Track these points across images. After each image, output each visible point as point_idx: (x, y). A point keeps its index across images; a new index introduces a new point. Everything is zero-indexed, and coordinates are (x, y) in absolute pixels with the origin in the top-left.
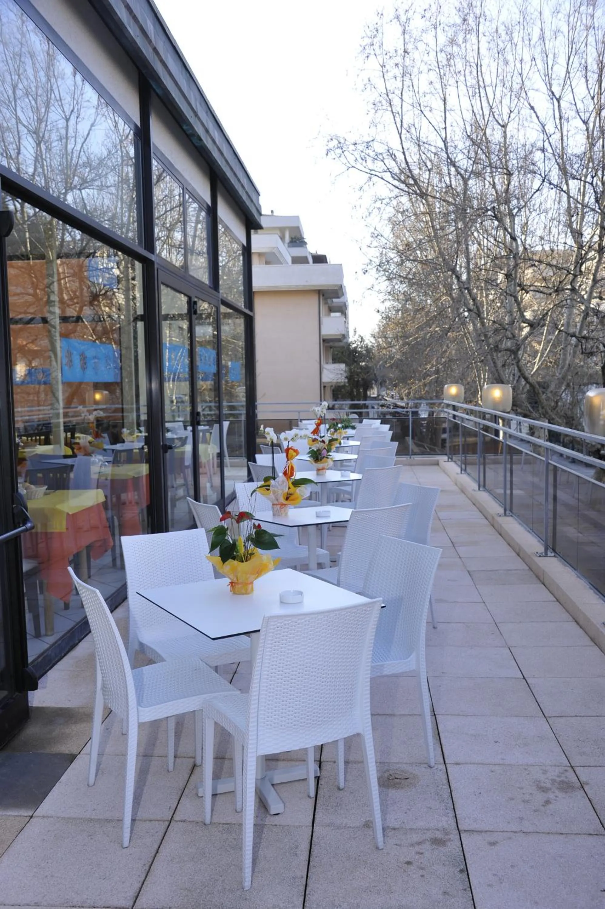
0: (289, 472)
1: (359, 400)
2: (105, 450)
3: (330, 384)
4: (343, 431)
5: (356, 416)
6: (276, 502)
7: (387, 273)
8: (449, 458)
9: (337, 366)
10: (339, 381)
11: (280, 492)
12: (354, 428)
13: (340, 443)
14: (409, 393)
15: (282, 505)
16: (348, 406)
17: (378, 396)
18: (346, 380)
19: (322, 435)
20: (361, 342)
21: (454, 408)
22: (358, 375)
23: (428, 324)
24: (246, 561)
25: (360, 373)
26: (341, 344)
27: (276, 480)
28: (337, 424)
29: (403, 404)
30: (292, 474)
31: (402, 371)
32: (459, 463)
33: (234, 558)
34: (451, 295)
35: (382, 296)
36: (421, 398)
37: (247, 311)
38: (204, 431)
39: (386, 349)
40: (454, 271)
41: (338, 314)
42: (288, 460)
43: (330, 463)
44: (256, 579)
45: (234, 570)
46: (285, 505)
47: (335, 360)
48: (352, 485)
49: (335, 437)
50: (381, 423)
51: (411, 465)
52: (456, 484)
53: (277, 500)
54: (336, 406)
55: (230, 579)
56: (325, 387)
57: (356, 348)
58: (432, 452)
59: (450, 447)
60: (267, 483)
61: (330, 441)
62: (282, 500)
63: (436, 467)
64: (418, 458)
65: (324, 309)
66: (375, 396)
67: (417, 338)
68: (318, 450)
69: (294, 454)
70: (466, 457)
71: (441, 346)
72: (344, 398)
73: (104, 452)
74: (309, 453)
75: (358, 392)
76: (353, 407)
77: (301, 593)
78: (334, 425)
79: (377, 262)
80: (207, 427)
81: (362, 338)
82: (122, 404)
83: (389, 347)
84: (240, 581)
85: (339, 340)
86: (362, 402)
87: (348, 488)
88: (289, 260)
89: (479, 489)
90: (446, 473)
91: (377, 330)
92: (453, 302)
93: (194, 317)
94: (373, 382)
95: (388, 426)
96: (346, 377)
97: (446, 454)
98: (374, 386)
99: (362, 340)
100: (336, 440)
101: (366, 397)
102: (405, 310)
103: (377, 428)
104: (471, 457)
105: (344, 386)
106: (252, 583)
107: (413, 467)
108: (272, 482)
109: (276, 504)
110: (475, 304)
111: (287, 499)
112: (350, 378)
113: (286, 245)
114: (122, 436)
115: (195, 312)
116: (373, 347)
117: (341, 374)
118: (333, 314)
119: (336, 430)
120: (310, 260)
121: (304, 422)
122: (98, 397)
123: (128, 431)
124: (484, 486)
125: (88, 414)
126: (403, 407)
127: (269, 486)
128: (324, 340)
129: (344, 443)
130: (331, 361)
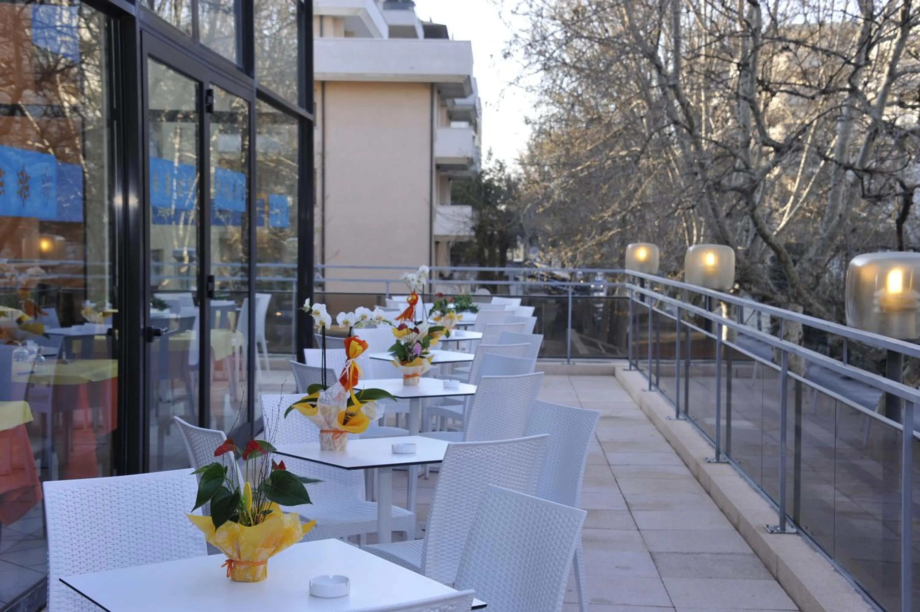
0: (350, 378)
1: (493, 266)
2: (46, 335)
3: (446, 239)
4: (455, 315)
5: (486, 292)
6: (326, 428)
7: (542, 58)
8: (631, 364)
9: (457, 209)
10: (461, 234)
11: (334, 410)
12: (474, 310)
13: (448, 335)
14: (574, 257)
15: (337, 432)
16: (475, 276)
17: (526, 260)
18: (473, 234)
19: (418, 320)
20: (500, 170)
21: (642, 282)
22: (492, 226)
23: (608, 145)
24: (256, 523)
25: (496, 222)
26: (466, 174)
27: (327, 391)
28: (446, 304)
29: (566, 275)
30: (355, 382)
31: (565, 221)
32: (647, 373)
33: (235, 519)
34: (648, 99)
35: (535, 97)
36: (594, 266)
37: (303, 112)
38: (224, 310)
39: (537, 182)
40: (652, 56)
41: (464, 125)
42: (349, 358)
43: (426, 365)
44: (271, 555)
45: (234, 539)
46: (342, 432)
47: (457, 200)
48: (463, 403)
49: (439, 324)
50: (522, 304)
51: (570, 374)
52: (641, 409)
53: (329, 424)
54: (456, 275)
55: (227, 554)
56: (437, 243)
57: (491, 180)
58: (612, 354)
59: (634, 348)
60: (313, 396)
61: (432, 330)
62: (337, 425)
63: (611, 379)
64: (580, 363)
65: (439, 115)
66: (521, 260)
67: (589, 167)
68: (407, 344)
69: (360, 348)
70: (658, 363)
71: (628, 179)
72: (468, 263)
73: (45, 339)
74: (392, 349)
75: (492, 252)
76: (483, 276)
77: (346, 580)
78: (441, 304)
79: (527, 37)
80: (232, 303)
81: (501, 166)
82: (85, 259)
83: (543, 180)
84: (243, 558)
85: (463, 167)
86: (497, 269)
87: (457, 409)
88: (385, 32)
89: (677, 416)
90: (626, 390)
91: (526, 153)
92: (650, 109)
93: (207, 116)
94: (518, 237)
95: (531, 309)
96: (473, 228)
97: (627, 358)
98: (519, 243)
99: (502, 168)
100: (441, 328)
101: (503, 262)
102: (570, 121)
103: (513, 312)
104: (665, 365)
105: (469, 244)
106: (264, 562)
107: (572, 378)
108: (322, 394)
109: (327, 431)
110: (686, 113)
111: (345, 422)
112: (479, 229)
113: (381, 5)
114: (83, 312)
115: (210, 108)
116: (519, 180)
117: (465, 223)
118: (454, 124)
119: (444, 313)
120: (420, 32)
121: (395, 298)
122: (45, 245)
123: (94, 305)
124: (686, 412)
125: (17, 273)
126: (564, 280)
127: (315, 400)
128: (438, 167)
129: (457, 335)
130: (449, 200)
